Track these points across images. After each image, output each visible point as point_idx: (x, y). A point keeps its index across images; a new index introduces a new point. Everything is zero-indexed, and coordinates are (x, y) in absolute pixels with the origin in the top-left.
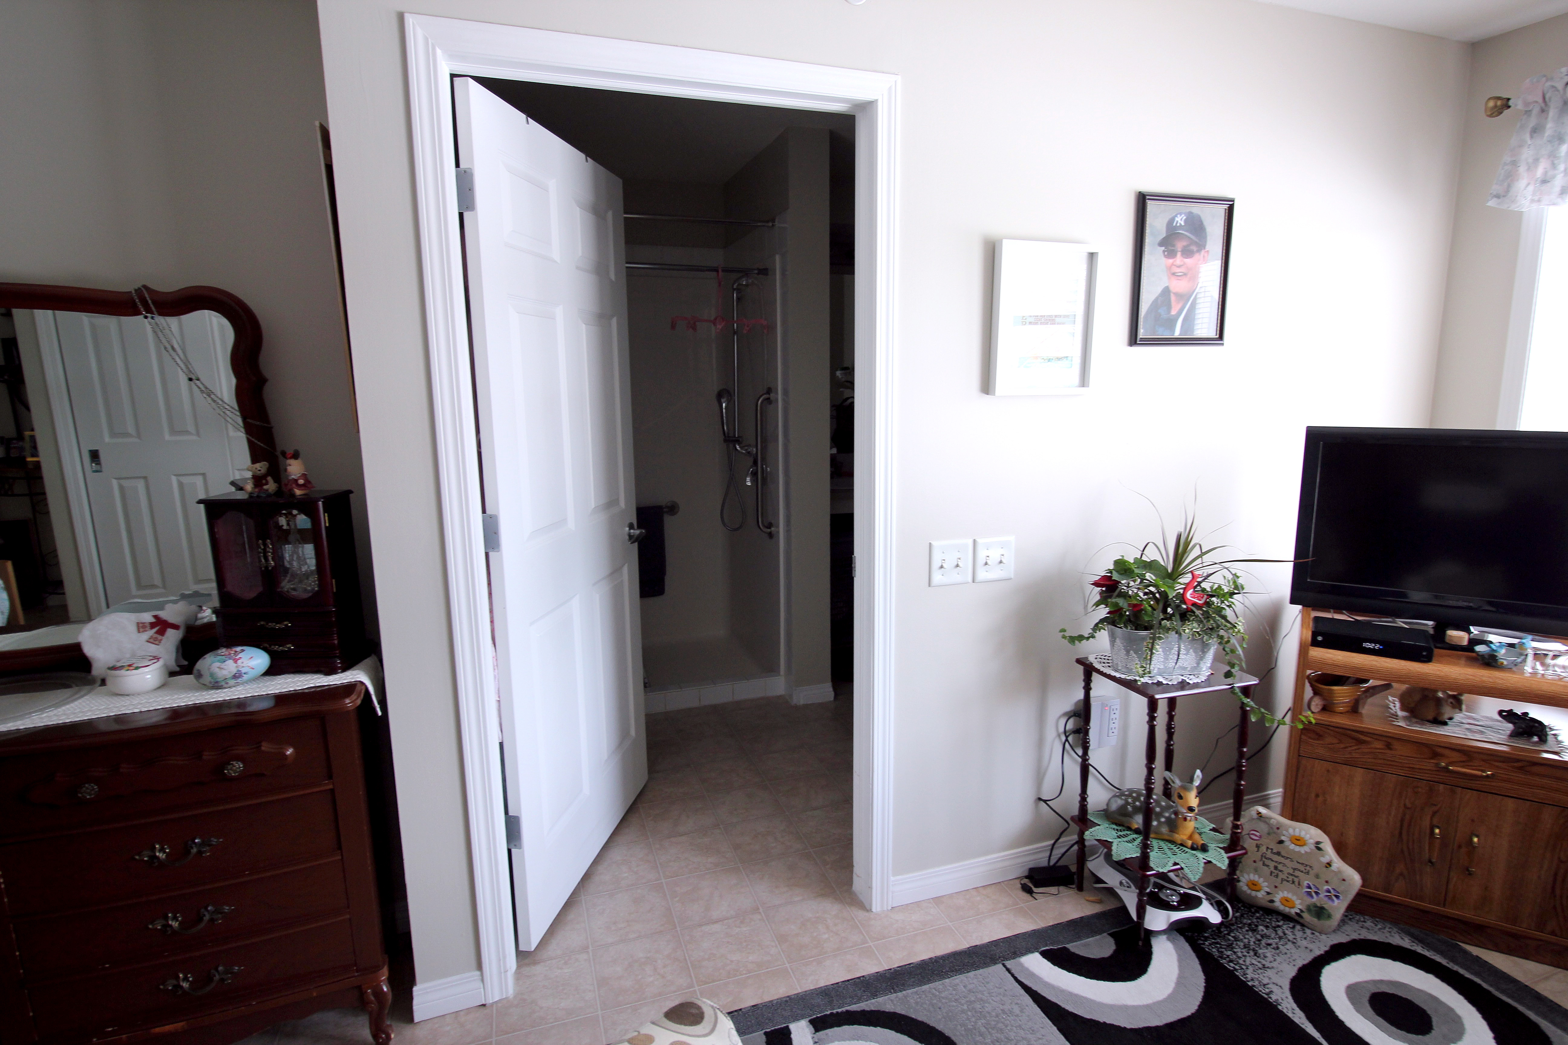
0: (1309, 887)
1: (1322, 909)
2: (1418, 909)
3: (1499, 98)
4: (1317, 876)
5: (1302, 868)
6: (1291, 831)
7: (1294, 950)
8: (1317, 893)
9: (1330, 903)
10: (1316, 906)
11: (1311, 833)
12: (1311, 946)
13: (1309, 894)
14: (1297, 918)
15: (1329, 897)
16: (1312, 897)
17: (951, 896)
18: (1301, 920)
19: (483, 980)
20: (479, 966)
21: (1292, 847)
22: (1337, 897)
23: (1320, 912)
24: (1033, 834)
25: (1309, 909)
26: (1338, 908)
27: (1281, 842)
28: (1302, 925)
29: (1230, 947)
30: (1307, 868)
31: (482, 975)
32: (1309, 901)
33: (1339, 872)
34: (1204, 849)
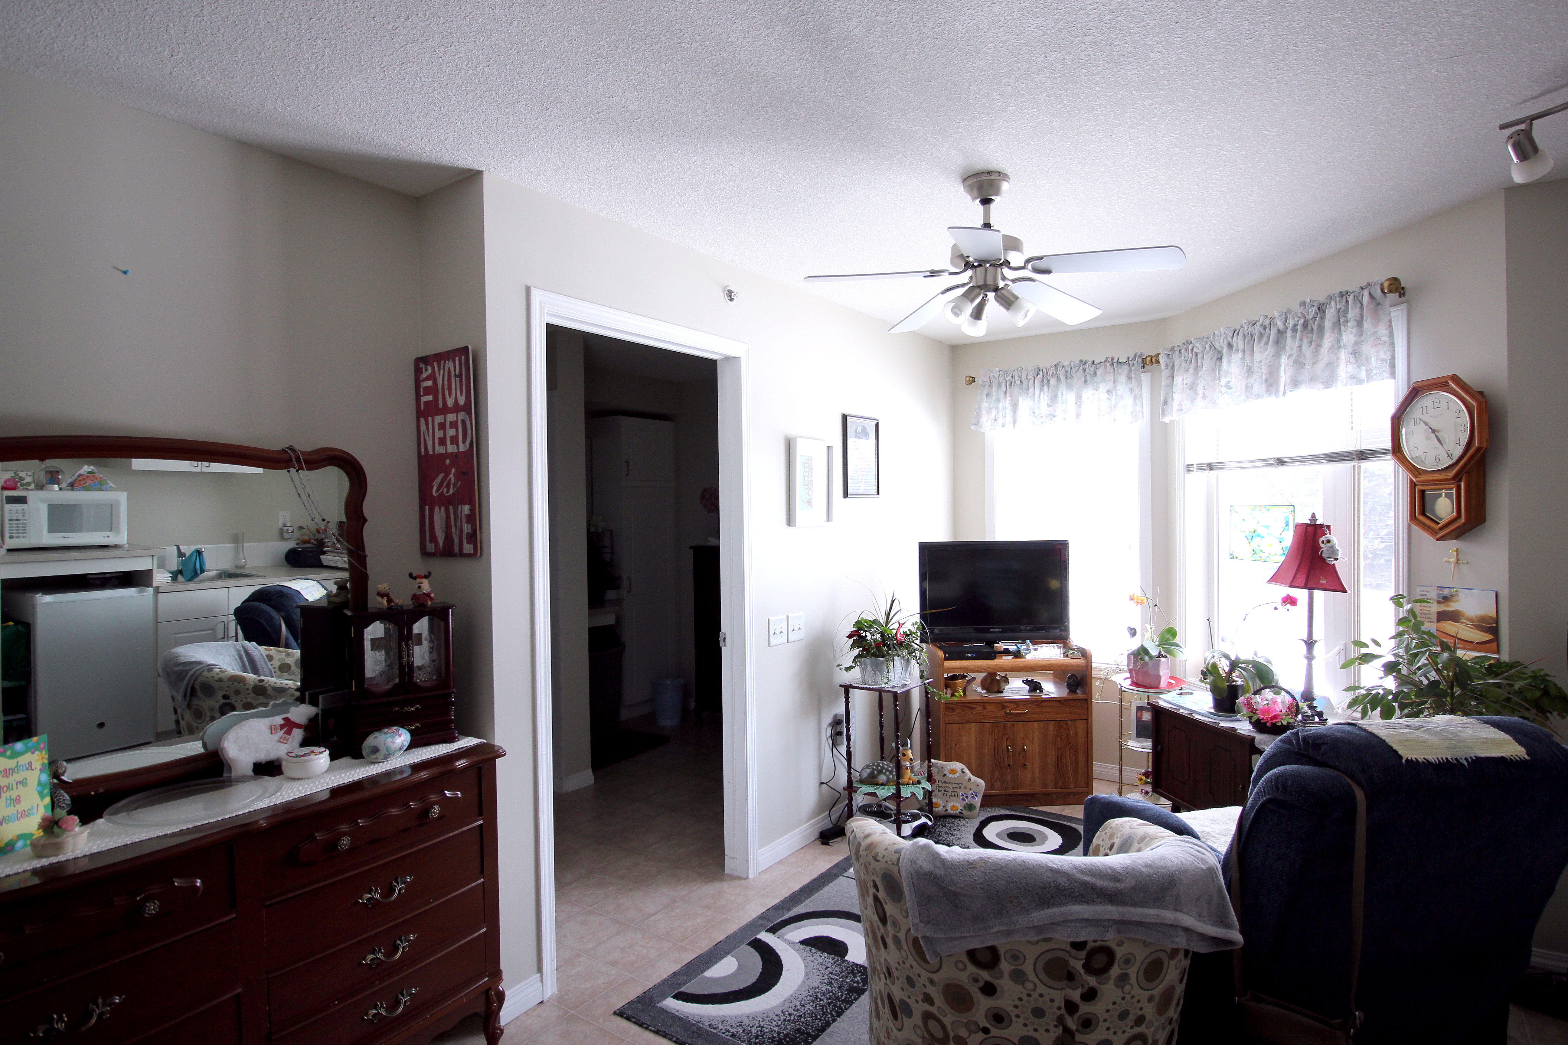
0: (963, 796)
1: (971, 805)
3: (970, 377)
4: (965, 788)
5: (957, 786)
6: (949, 767)
8: (967, 797)
9: (974, 800)
10: (967, 804)
11: (959, 766)
13: (963, 799)
14: (960, 815)
15: (973, 797)
16: (965, 800)
17: (786, 858)
18: (962, 816)
19: (542, 980)
20: (540, 969)
21: (951, 776)
22: (976, 796)
23: (970, 807)
24: (819, 810)
25: (965, 808)
26: (977, 801)
27: (947, 775)
28: (963, 818)
30: (959, 785)
31: (542, 976)
32: (964, 803)
33: (975, 781)
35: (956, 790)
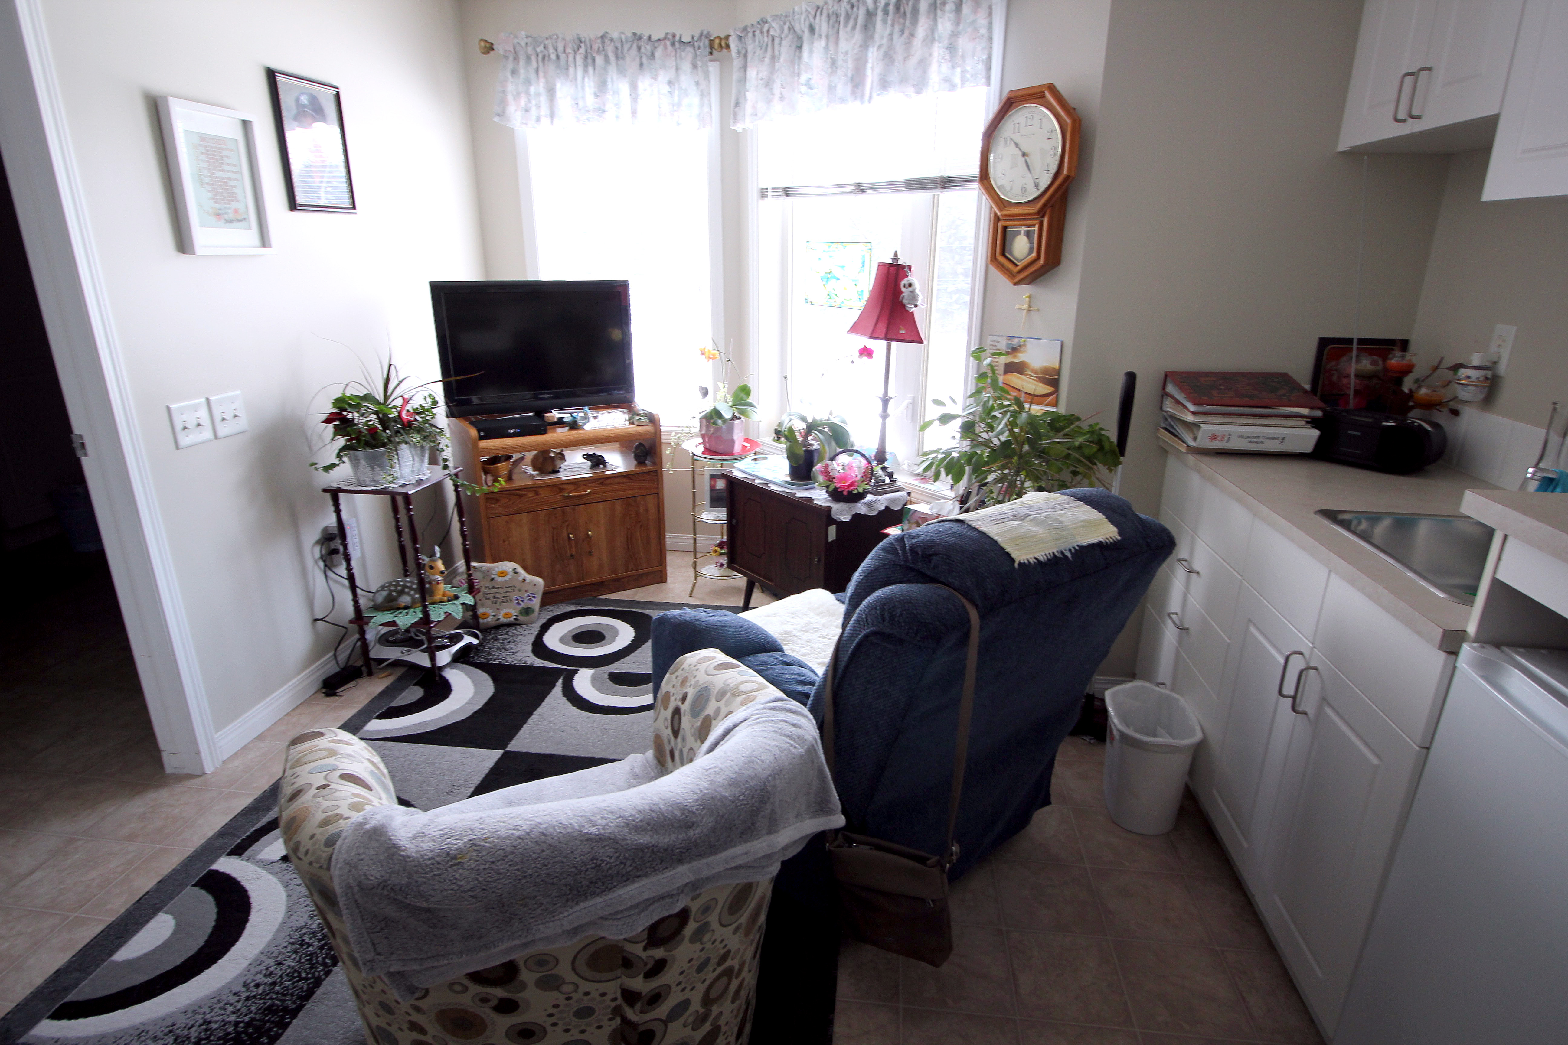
0: (517, 599)
1: (528, 608)
2: (571, 588)
4: (519, 591)
5: (509, 589)
6: (496, 569)
7: (523, 638)
8: (522, 601)
9: (532, 603)
10: (524, 609)
11: (508, 566)
12: (531, 632)
13: (519, 604)
14: (515, 622)
15: (530, 600)
16: (520, 604)
18: (519, 621)
21: (500, 579)
22: (534, 597)
23: (527, 611)
25: (520, 613)
26: (536, 603)
27: (493, 579)
28: (519, 625)
29: (489, 654)
30: (512, 587)
32: (519, 608)
33: (531, 581)
34: (456, 597)
35: (508, 594)
